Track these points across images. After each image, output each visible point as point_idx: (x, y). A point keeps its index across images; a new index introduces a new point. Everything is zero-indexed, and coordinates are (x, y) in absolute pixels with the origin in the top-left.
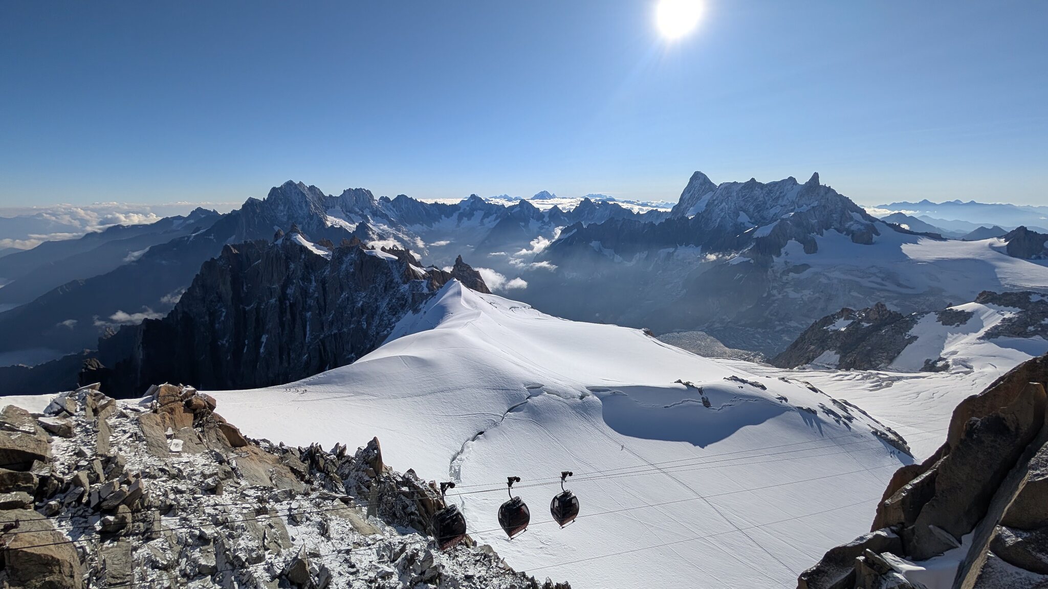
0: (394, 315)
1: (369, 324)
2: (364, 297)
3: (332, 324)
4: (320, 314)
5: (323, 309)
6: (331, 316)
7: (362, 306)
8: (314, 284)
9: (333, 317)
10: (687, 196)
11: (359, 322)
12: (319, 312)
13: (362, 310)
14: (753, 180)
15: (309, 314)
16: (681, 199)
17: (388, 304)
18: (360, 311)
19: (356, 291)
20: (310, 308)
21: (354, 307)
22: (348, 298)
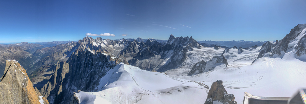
0: (107, 68)
1: (101, 70)
2: (101, 63)
3: (94, 68)
5: (92, 65)
6: (94, 66)
8: (91, 59)
10: (170, 39)
13: (100, 66)
14: (181, 37)
16: (169, 40)
17: (106, 65)
19: (99, 62)
22: (97, 63)
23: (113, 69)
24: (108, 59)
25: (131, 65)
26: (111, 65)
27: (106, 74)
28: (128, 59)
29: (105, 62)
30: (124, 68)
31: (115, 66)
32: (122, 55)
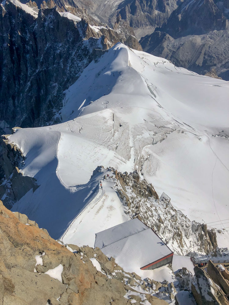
0: (80, 61)
2: (61, 47)
3: (43, 63)
4: (34, 56)
5: (36, 53)
6: (42, 58)
7: (60, 53)
8: (28, 35)
9: (42, 60)
11: (59, 63)
12: (34, 55)
15: (28, 56)
17: (76, 53)
18: (59, 56)
19: (55, 42)
20: (28, 52)
21: (55, 53)
22: (51, 47)
23: (96, 61)
24: (81, 33)
25: (149, 51)
26: (91, 51)
27: (78, 77)
28: (139, 33)
29: (74, 42)
30: (127, 61)
31: (102, 53)
32: (124, 17)
